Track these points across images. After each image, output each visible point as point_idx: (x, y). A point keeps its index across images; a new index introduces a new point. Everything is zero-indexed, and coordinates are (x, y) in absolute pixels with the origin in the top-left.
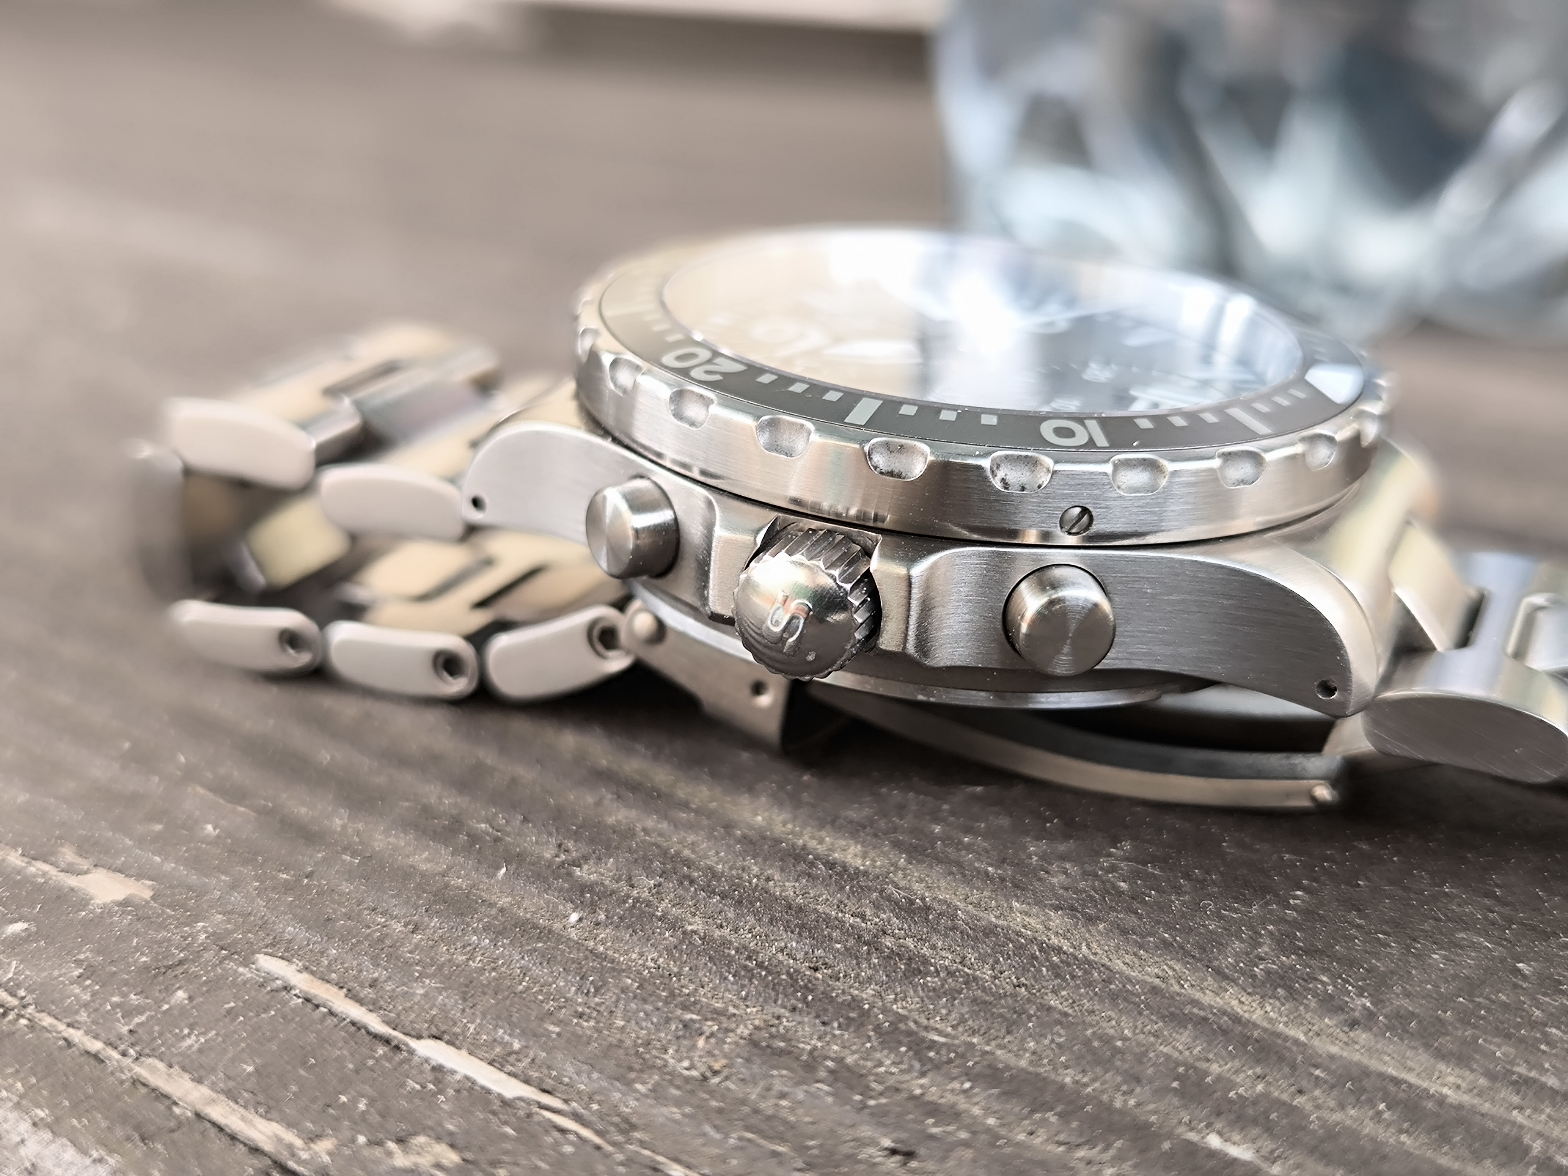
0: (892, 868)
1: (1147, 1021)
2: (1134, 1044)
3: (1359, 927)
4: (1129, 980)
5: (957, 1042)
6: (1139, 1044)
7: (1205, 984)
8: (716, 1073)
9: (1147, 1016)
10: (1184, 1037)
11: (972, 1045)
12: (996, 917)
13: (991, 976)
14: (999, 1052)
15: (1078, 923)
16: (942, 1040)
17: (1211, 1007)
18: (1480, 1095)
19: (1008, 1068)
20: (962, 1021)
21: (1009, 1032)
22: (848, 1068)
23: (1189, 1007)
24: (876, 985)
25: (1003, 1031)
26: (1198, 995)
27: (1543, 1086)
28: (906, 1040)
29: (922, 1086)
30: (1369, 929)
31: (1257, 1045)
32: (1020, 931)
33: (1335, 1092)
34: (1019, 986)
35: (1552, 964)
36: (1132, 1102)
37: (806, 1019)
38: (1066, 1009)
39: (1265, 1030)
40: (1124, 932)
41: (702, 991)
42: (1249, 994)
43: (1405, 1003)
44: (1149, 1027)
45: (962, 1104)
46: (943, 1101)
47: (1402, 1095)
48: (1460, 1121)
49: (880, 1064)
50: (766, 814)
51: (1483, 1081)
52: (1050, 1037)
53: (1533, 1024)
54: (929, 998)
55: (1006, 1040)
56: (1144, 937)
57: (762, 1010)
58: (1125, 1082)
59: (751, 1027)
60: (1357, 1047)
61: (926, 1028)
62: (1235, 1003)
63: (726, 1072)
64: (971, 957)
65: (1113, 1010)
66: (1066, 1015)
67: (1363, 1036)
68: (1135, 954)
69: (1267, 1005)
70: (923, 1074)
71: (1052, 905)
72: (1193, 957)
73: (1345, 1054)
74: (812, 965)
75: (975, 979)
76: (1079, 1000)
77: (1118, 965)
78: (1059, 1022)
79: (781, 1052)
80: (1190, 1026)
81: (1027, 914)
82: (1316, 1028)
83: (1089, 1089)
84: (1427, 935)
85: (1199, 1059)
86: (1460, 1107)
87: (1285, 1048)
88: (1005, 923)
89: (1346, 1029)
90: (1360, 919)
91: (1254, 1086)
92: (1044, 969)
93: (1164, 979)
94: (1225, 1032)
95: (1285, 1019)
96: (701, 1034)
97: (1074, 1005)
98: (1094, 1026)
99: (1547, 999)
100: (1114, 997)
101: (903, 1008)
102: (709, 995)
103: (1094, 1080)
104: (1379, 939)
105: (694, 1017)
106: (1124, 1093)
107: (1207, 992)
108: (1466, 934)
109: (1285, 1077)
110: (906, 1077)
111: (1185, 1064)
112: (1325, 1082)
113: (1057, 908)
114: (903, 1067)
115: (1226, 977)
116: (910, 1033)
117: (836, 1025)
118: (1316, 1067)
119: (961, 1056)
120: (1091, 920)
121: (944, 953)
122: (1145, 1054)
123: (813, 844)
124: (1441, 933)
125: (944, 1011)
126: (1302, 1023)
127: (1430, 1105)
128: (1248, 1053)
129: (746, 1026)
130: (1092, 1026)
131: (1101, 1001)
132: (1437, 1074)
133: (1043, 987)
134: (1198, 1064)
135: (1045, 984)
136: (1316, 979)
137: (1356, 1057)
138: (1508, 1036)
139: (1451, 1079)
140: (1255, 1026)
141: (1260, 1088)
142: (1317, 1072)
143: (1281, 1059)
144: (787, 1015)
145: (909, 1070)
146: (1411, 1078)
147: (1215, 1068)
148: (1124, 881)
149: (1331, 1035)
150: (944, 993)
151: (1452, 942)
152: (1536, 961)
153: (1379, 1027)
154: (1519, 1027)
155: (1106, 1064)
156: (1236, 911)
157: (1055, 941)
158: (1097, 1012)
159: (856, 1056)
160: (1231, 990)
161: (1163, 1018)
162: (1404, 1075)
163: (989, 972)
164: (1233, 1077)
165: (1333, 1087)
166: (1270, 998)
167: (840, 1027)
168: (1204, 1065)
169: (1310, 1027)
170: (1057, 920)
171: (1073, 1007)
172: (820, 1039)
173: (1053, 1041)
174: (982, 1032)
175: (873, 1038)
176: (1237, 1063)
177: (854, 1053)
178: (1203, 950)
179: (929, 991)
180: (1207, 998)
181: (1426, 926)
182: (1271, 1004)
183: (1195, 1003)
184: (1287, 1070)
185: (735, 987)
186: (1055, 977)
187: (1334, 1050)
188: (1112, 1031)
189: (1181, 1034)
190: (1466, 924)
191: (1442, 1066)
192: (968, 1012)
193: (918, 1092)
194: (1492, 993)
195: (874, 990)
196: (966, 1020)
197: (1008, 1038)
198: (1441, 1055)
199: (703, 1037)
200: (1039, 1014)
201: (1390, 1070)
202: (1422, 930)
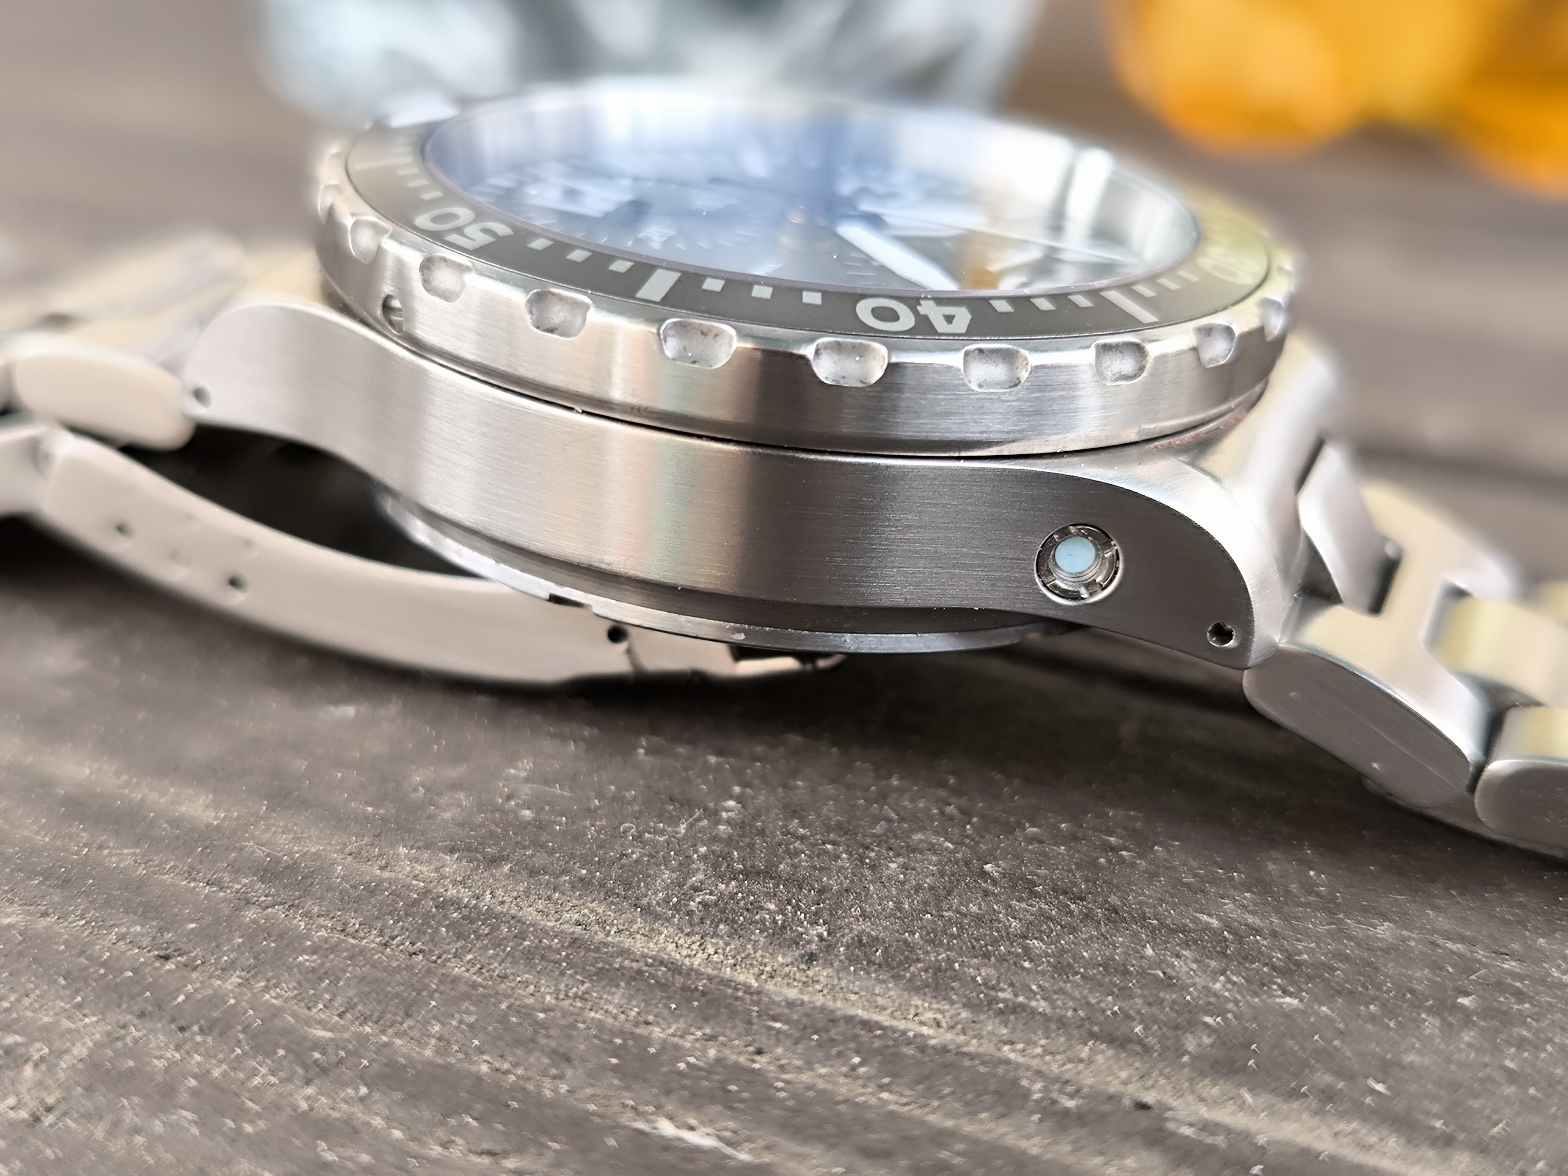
0: (253, 819)
1: (571, 982)
2: (559, 1014)
3: (802, 838)
4: (545, 932)
5: (346, 1036)
6: (565, 1013)
7: (635, 927)
8: (49, 1109)
9: (571, 976)
10: (615, 998)
11: (363, 1039)
12: (382, 868)
13: (380, 944)
14: (398, 1042)
15: (478, 866)
16: (328, 1035)
17: (644, 956)
18: (964, 1031)
19: (411, 1062)
20: (350, 1007)
21: (408, 1015)
22: (215, 1085)
23: (619, 960)
24: (243, 970)
25: (401, 1013)
26: (628, 943)
27: (1033, 1012)
28: (283, 1041)
29: (308, 1098)
30: (816, 840)
31: (703, 1000)
32: (411, 885)
33: (800, 1048)
34: (414, 954)
35: (1023, 860)
36: (564, 1088)
37: (159, 1025)
38: (474, 977)
39: (710, 978)
40: (533, 872)
41: (27, 1002)
42: (688, 935)
43: (864, 926)
44: (575, 989)
45: (359, 1114)
46: (336, 1115)
47: (877, 1044)
48: (948, 1067)
49: (255, 1073)
50: (96, 766)
51: (965, 1014)
52: (457, 1016)
53: (1011, 938)
54: (308, 981)
55: (405, 1026)
56: (558, 877)
57: (104, 1019)
58: (554, 1064)
59: (90, 1044)
60: (818, 987)
61: (308, 1023)
62: (671, 947)
63: (63, 1107)
64: (354, 923)
65: (528, 972)
66: (474, 986)
67: (821, 973)
68: (549, 898)
69: (709, 946)
70: (308, 1082)
71: (446, 847)
72: (618, 895)
73: (806, 998)
74: (162, 953)
75: (362, 951)
76: (489, 964)
77: (530, 914)
78: (466, 996)
79: (131, 1074)
80: (622, 984)
81: (416, 860)
82: (768, 969)
83: (512, 1078)
84: (880, 840)
85: (636, 1024)
86: (944, 1050)
87: (737, 999)
88: (393, 875)
89: (803, 966)
90: (804, 827)
91: (704, 1051)
92: (444, 929)
93: (586, 927)
94: (663, 986)
95: (732, 961)
96: (26, 1061)
97: (484, 971)
98: (510, 996)
99: (1023, 905)
100: (528, 956)
101: (278, 997)
102: (36, 1005)
103: (516, 1065)
104: (826, 852)
105: (19, 1039)
106: (555, 1077)
107: (638, 936)
108: (924, 834)
109: (739, 1036)
110: (290, 1087)
111: (621, 1033)
112: (788, 1036)
113: (452, 850)
114: (282, 1074)
115: (657, 917)
116: (287, 1032)
117: (196, 1028)
118: (775, 1019)
119: (355, 1054)
120: (494, 861)
121: (321, 921)
122: (573, 1026)
123: (154, 796)
124: (896, 837)
125: (327, 996)
126: (752, 965)
127: (909, 1051)
128: (692, 1009)
129: (84, 1044)
130: (508, 997)
131: (514, 963)
132: (912, 1011)
133: (445, 952)
134: (638, 1031)
135: (446, 947)
136: (762, 908)
137: (819, 1000)
138: (987, 956)
139: (929, 1015)
140: (699, 974)
141: (712, 1052)
142: (778, 1025)
143: (733, 1014)
144: (136, 1021)
145: (289, 1080)
146: (884, 1019)
147: (657, 1033)
148: (529, 809)
149: (787, 975)
150: (326, 973)
151: (908, 846)
152: (1005, 859)
153: (841, 961)
154: (995, 942)
155: (529, 1044)
156: (662, 832)
157: (452, 892)
158: (511, 977)
159: (224, 1067)
160: (666, 932)
161: (589, 977)
162: (876, 1017)
163: (378, 940)
164: (681, 1042)
165: (797, 1042)
166: (712, 937)
167: (202, 1031)
168: (641, 1031)
169: (761, 968)
170: (451, 864)
171: (482, 973)
172: (178, 1048)
173: (461, 1022)
174: (375, 1018)
175: (244, 1043)
176: (682, 1024)
177: (221, 1062)
178: (628, 886)
179: (307, 972)
180: (639, 945)
181: (879, 829)
182: (713, 944)
183: (625, 953)
184: (741, 1027)
185: (68, 992)
186: (458, 938)
187: (793, 994)
188: (531, 1001)
189: (613, 994)
190: (920, 822)
191: (916, 1001)
192: (356, 995)
193: (304, 1106)
194: (961, 904)
195: (238, 977)
196: (356, 1005)
197: (409, 1022)
198: (915, 987)
199: (31, 1064)
200: (442, 988)
201: (860, 1012)
202: (875, 835)
